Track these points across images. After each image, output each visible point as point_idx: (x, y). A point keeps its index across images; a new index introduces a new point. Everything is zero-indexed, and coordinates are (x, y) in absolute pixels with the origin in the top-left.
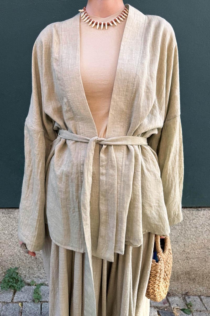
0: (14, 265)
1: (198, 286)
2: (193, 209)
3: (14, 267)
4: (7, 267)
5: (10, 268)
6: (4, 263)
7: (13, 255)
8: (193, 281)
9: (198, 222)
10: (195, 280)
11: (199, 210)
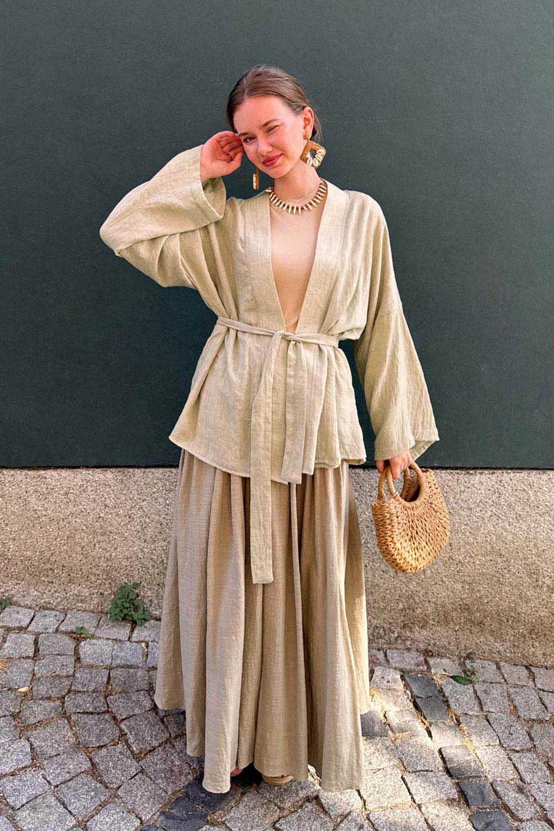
0: (131, 578)
1: (492, 639)
2: (459, 471)
3: (132, 582)
4: (119, 582)
5: (125, 583)
6: (114, 573)
7: (131, 557)
8: (479, 627)
9: (471, 498)
10: (484, 624)
11: (472, 474)
